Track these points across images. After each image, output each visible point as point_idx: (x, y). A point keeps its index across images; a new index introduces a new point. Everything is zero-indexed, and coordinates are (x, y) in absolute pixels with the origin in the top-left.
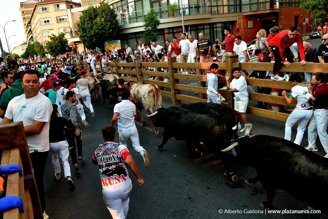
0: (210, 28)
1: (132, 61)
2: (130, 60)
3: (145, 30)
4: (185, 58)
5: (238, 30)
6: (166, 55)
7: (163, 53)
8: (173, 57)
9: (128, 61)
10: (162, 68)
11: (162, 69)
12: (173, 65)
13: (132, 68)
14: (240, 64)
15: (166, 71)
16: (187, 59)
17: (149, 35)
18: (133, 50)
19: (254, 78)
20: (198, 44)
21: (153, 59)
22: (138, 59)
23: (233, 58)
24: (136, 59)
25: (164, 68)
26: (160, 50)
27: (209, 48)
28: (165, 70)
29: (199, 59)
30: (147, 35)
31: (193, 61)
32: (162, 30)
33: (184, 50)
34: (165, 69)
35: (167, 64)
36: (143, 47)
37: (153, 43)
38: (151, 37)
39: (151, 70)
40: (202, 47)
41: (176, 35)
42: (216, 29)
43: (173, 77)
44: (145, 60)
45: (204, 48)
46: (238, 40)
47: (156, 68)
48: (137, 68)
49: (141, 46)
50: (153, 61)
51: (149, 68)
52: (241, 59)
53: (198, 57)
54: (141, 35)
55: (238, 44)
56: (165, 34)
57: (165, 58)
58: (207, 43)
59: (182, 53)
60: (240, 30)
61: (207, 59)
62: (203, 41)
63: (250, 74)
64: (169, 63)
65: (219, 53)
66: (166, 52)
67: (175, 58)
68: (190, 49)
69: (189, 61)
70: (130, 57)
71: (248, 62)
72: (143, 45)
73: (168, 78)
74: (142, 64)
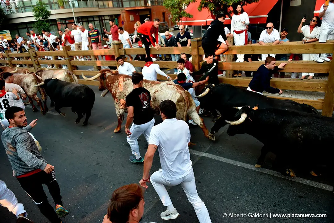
0: (99, 20)
1: (26, 51)
2: (23, 50)
3: (36, 20)
4: (79, 46)
5: (123, 22)
6: (61, 44)
7: (57, 43)
9: (21, 52)
10: (59, 56)
11: (59, 58)
12: (68, 53)
13: (28, 58)
14: (124, 50)
15: (63, 59)
16: (81, 47)
17: (41, 25)
18: (25, 40)
19: (138, 61)
20: (89, 33)
21: (48, 48)
22: (32, 49)
23: (119, 45)
24: (29, 49)
25: (61, 57)
26: (54, 39)
27: (99, 37)
28: (62, 59)
29: (92, 47)
30: (38, 25)
31: (87, 49)
32: (55, 20)
33: (77, 39)
34: (62, 58)
35: (63, 53)
36: (36, 37)
37: (46, 33)
38: (44, 27)
39: (47, 59)
40: (93, 37)
41: (68, 25)
42: (105, 21)
43: (70, 64)
44: (41, 49)
45: (95, 37)
46: (121, 30)
47: (53, 57)
48: (32, 57)
49: (34, 35)
50: (49, 50)
51: (46, 57)
53: (91, 45)
54: (33, 26)
55: (121, 33)
56: (58, 25)
57: (60, 47)
58: (96, 33)
59: (76, 42)
60: (124, 22)
61: (99, 47)
62: (93, 31)
63: (134, 57)
64: (64, 51)
65: (108, 41)
66: (61, 41)
68: (83, 38)
69: (83, 49)
71: (132, 48)
72: (36, 34)
73: (66, 65)
74: (37, 54)
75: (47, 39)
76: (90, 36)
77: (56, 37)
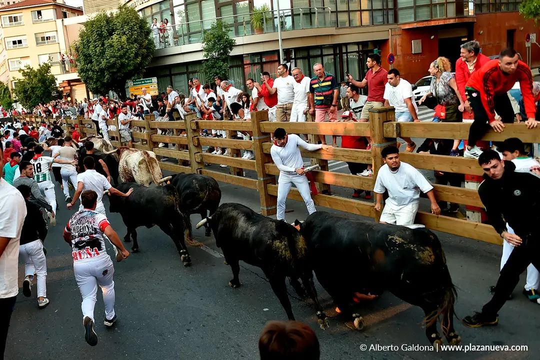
0: (335, 54)
1: (179, 118)
2: (175, 115)
3: (205, 58)
4: (286, 113)
5: (391, 58)
6: (248, 106)
7: (241, 103)
8: (261, 110)
9: (171, 119)
10: (239, 131)
11: (240, 135)
12: (261, 125)
13: (180, 131)
14: (398, 125)
15: (246, 138)
16: (290, 115)
17: (213, 67)
18: (182, 97)
19: (428, 153)
20: (311, 85)
21: (221, 114)
22: (192, 114)
23: (385, 113)
24: (187, 115)
25: (243, 132)
26: (235, 97)
27: (333, 92)
28: (244, 137)
29: (313, 115)
30: (208, 67)
31: (302, 119)
32: (240, 57)
33: (282, 97)
34: (245, 135)
35: (250, 125)
36: (201, 90)
37: (222, 83)
38: (218, 71)
39: (216, 135)
40: (319, 92)
41: (267, 68)
42: (347, 56)
43: (262, 149)
44: (206, 116)
45: (324, 93)
47: (228, 132)
48: (190, 131)
49: (198, 88)
50: (222, 119)
51: (213, 132)
52: (400, 116)
53: (312, 110)
54: (198, 68)
56: (245, 66)
57: (245, 112)
58: (329, 83)
59: (279, 103)
60: (395, 57)
61: (331, 116)
62: (322, 80)
64: (253, 122)
67: (266, 112)
68: (296, 95)
69: (293, 119)
70: (177, 110)
71: (415, 122)
72: (202, 86)
73: (251, 152)
74: (200, 124)
75: (223, 96)
76: (312, 90)
77: (239, 91)
